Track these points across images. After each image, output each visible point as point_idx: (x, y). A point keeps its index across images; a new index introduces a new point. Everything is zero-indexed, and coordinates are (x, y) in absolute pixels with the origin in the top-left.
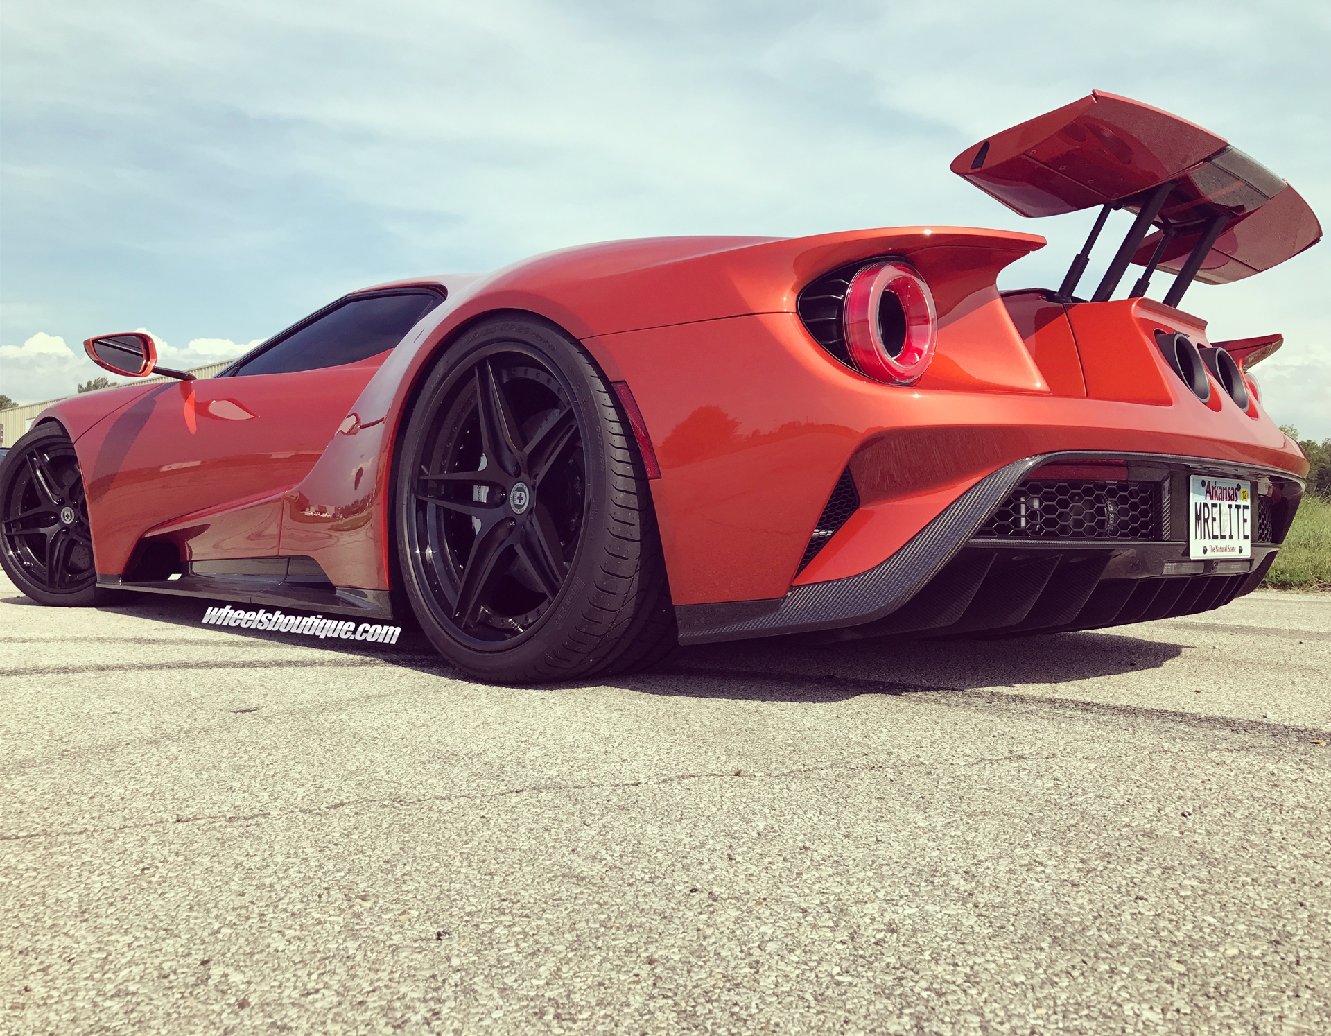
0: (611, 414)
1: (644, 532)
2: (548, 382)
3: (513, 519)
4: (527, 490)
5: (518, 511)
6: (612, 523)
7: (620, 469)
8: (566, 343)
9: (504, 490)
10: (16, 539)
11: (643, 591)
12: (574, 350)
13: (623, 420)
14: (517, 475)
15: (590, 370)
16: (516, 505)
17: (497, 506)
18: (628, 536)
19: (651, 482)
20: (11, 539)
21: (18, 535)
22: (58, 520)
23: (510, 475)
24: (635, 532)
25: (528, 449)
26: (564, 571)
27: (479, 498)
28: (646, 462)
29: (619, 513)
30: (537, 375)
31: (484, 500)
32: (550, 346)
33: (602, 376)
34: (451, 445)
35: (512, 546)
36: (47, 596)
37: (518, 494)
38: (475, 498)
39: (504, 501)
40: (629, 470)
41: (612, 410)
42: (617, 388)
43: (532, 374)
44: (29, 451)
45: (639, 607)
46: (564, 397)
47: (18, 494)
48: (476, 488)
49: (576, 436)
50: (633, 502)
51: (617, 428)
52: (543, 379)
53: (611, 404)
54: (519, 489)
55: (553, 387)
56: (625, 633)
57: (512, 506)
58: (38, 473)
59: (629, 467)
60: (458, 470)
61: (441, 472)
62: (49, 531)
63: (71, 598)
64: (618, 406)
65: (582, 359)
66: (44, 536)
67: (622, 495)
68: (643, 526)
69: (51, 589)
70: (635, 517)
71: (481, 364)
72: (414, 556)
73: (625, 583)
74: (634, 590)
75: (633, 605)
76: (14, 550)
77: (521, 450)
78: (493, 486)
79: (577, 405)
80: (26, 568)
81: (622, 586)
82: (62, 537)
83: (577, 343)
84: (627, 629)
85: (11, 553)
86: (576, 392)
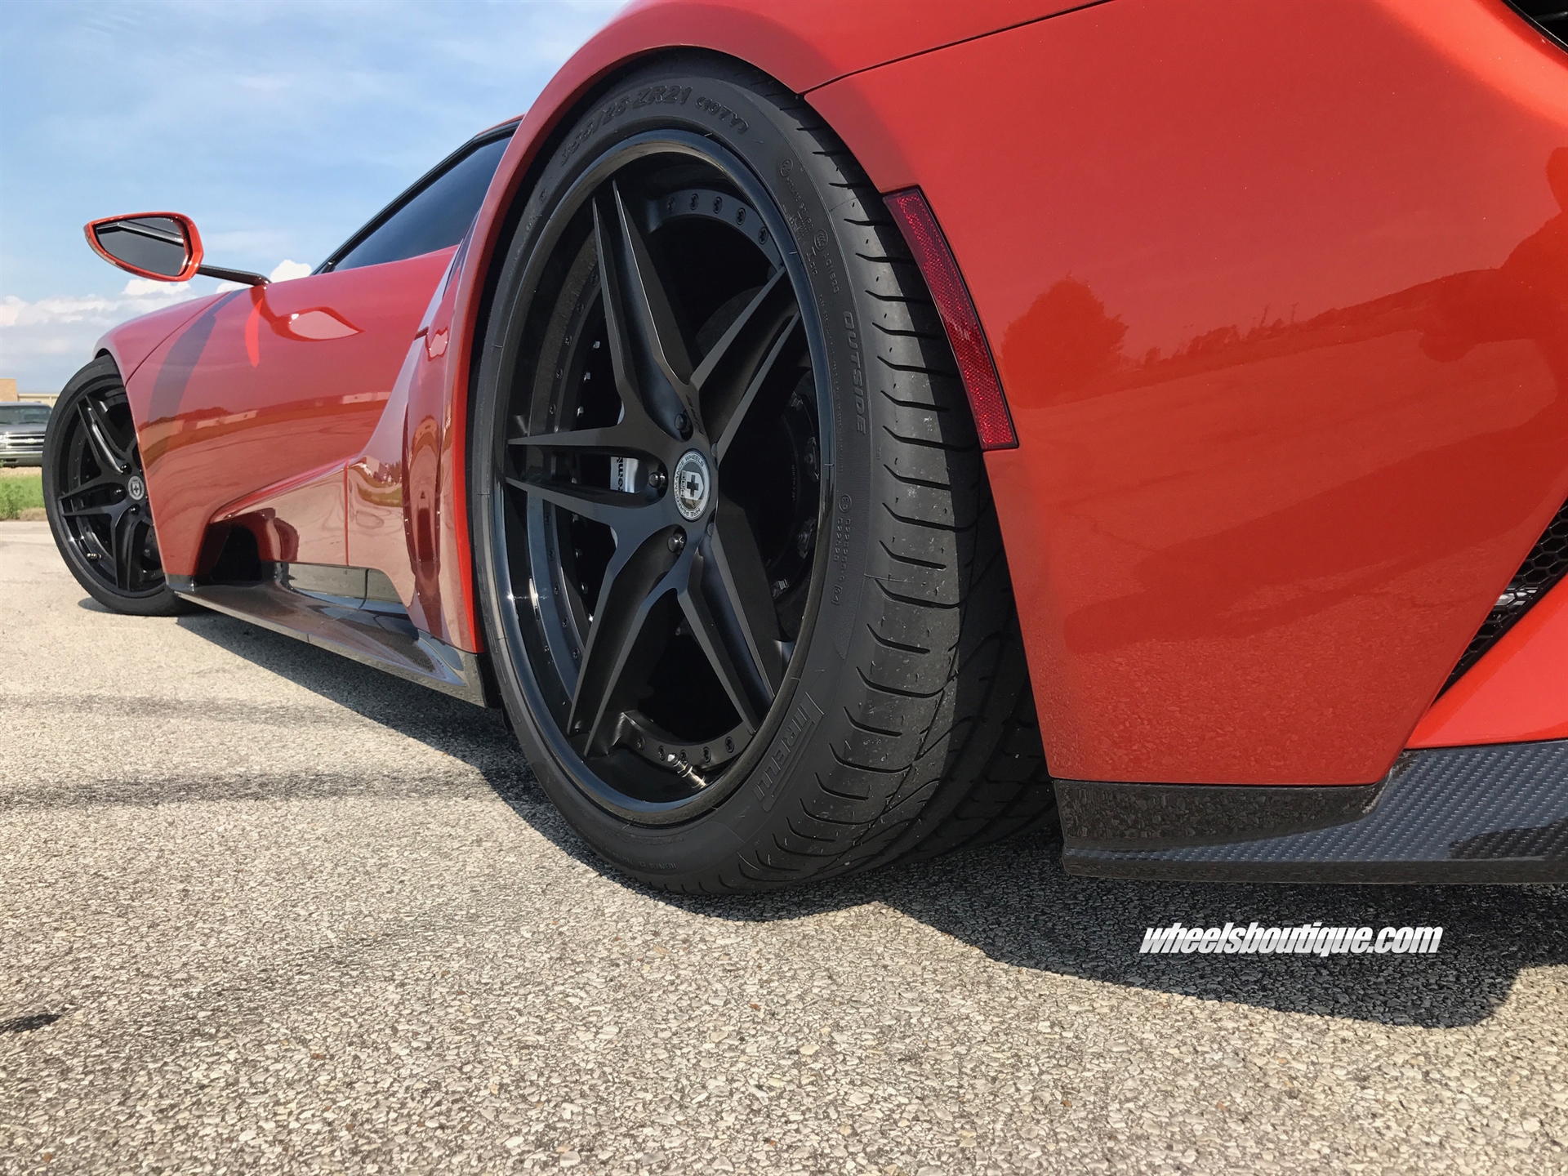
0: (884, 278)
1: (969, 585)
2: (740, 217)
3: (680, 531)
4: (704, 469)
5: (689, 515)
6: (885, 566)
7: (906, 422)
8: (770, 109)
9: (663, 469)
10: (78, 521)
11: (968, 722)
12: (791, 124)
13: (915, 295)
14: (687, 436)
15: (829, 170)
16: (684, 500)
17: (650, 501)
18: (928, 595)
19: (989, 458)
20: (71, 521)
21: (80, 516)
22: (125, 494)
23: (674, 436)
24: (947, 585)
25: (699, 377)
26: (777, 666)
27: (621, 482)
28: (975, 404)
29: (905, 539)
30: (717, 205)
31: (629, 486)
32: (736, 122)
33: (860, 182)
34: (564, 375)
35: (671, 595)
36: (118, 600)
37: (689, 476)
38: (614, 485)
39: (663, 489)
40: (929, 425)
41: (885, 269)
42: (900, 208)
43: (705, 204)
44: (80, 397)
45: (957, 755)
46: (774, 250)
47: (76, 460)
48: (614, 461)
49: (797, 345)
50: (942, 507)
51: (896, 315)
52: (728, 212)
53: (881, 253)
54: (692, 467)
55: (749, 230)
56: (924, 809)
57: (679, 503)
58: (95, 429)
59: (929, 419)
60: (580, 424)
61: (550, 430)
62: (114, 510)
63: (146, 603)
64: (900, 257)
65: (809, 143)
66: (108, 517)
67: (912, 491)
68: (967, 565)
69: (122, 592)
70: (945, 547)
71: (602, 192)
72: (504, 605)
73: (924, 707)
74: (946, 721)
75: (943, 753)
76: (76, 535)
77: (685, 379)
78: (644, 458)
79: (797, 262)
80: (90, 560)
81: (913, 717)
82: (131, 519)
83: (796, 104)
84: (930, 802)
85: (72, 539)
86: (794, 229)
